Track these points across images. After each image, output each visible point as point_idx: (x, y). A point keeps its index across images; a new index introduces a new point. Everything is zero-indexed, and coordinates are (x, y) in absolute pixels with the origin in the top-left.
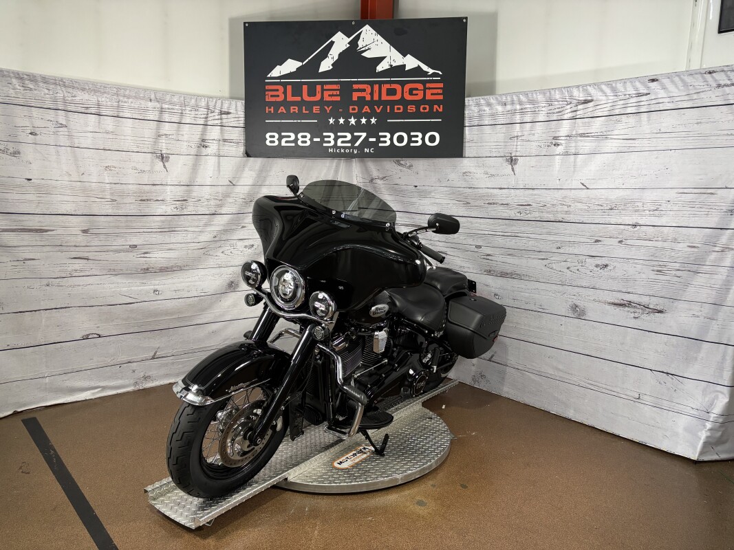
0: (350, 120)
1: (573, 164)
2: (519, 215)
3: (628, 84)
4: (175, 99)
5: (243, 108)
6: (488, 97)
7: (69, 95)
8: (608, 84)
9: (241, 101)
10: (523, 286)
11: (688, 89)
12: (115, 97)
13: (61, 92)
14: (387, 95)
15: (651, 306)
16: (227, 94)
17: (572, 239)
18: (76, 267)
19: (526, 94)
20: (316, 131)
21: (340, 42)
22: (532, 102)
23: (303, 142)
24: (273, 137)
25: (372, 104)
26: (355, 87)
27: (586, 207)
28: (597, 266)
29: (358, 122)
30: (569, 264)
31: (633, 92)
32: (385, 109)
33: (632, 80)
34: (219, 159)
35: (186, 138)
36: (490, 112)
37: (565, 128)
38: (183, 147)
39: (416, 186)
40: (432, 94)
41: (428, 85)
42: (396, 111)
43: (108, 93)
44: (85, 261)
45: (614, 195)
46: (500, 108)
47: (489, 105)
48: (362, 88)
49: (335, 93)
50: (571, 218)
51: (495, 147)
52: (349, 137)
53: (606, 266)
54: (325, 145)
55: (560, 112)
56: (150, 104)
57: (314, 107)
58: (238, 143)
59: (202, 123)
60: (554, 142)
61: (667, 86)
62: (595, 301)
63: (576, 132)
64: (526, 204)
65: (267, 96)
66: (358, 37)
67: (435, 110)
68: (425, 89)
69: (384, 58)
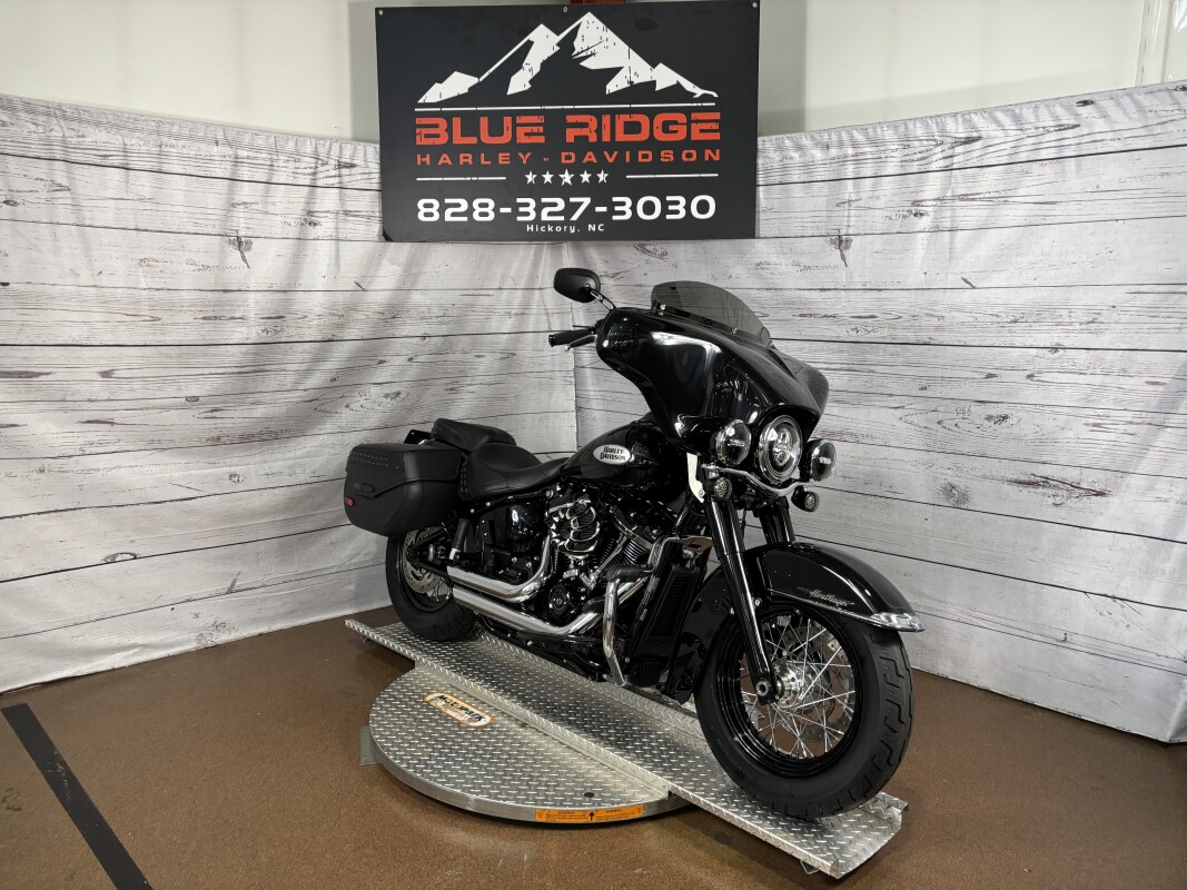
0: (562, 176)
1: (948, 246)
2: (854, 333)
3: (1042, 110)
4: (260, 141)
5: (378, 157)
6: (798, 135)
7: (73, 134)
8: (1007, 109)
9: (373, 145)
10: (859, 455)
11: (1147, 117)
12: (154, 137)
13: (57, 128)
14: (625, 133)
15: (1084, 485)
16: (348, 134)
17: (947, 373)
18: (93, 437)
19: (864, 130)
20: (503, 195)
21: (544, 42)
23: (482, 214)
24: (431, 206)
25: (599, 148)
26: (570, 119)
27: (971, 319)
28: (989, 418)
29: (576, 180)
30: (940, 416)
31: (1051, 123)
32: (621, 157)
33: (1048, 103)
34: (337, 246)
35: (279, 208)
36: (802, 160)
37: (932, 186)
38: (276, 225)
40: (702, 131)
41: (694, 116)
42: (640, 160)
43: (142, 130)
44: (107, 427)
45: (1021, 299)
46: (818, 154)
47: (799, 148)
48: (583, 122)
49: (535, 129)
50: (946, 337)
51: (810, 219)
52: (561, 204)
53: (1005, 418)
54: (519, 219)
55: (924, 158)
56: (215, 150)
57: (500, 155)
58: (369, 217)
59: (308, 182)
60: (914, 209)
61: (1110, 113)
62: (984, 477)
63: (953, 191)
64: (867, 314)
65: (418, 137)
66: (574, 34)
67: (707, 159)
68: (689, 123)
69: (617, 70)
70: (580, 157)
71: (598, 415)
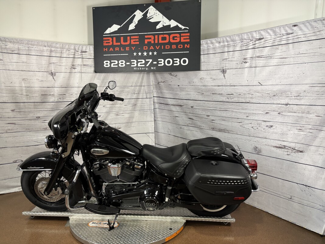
0: (144, 53)
1: (254, 72)
2: (227, 99)
3: (282, 28)
4: (58, 46)
5: (93, 49)
6: (212, 39)
7: (4, 45)
8: (271, 29)
9: (92, 46)
10: (230, 136)
11: (314, 29)
12: (27, 45)
14: (162, 40)
15: (296, 149)
16: (87, 43)
17: (254, 112)
18: (10, 128)
19: (230, 37)
20: (128, 59)
21: (139, 15)
22: (233, 41)
23: (121, 65)
24: (107, 63)
25: (154, 45)
26: (146, 37)
27: (261, 95)
28: (267, 126)
29: (148, 54)
30: (253, 125)
31: (284, 32)
32: (161, 47)
33: (283, 26)
34: (81, 74)
35: (64, 64)
36: (213, 47)
37: (250, 54)
38: (63, 69)
39: (179, 86)
40: (184, 39)
41: (182, 35)
42: (166, 48)
43: (23, 43)
44: (14, 125)
45: (276, 88)
46: (217, 45)
47: (212, 43)
48: (149, 37)
49: (136, 40)
50: (254, 101)
51: (215, 65)
52: (144, 62)
53: (272, 126)
54: (132, 66)
55: (247, 45)
56: (45, 48)
57: (127, 48)
58: (91, 66)
59: (72, 57)
60: (244, 61)
61: (303, 29)
62: (266, 145)
63: (255, 55)
64: (231, 94)
65: (104, 43)
66: (147, 12)
67: (186, 47)
68: (180, 37)
69: (160, 22)
70: (149, 48)
71: (160, 122)
